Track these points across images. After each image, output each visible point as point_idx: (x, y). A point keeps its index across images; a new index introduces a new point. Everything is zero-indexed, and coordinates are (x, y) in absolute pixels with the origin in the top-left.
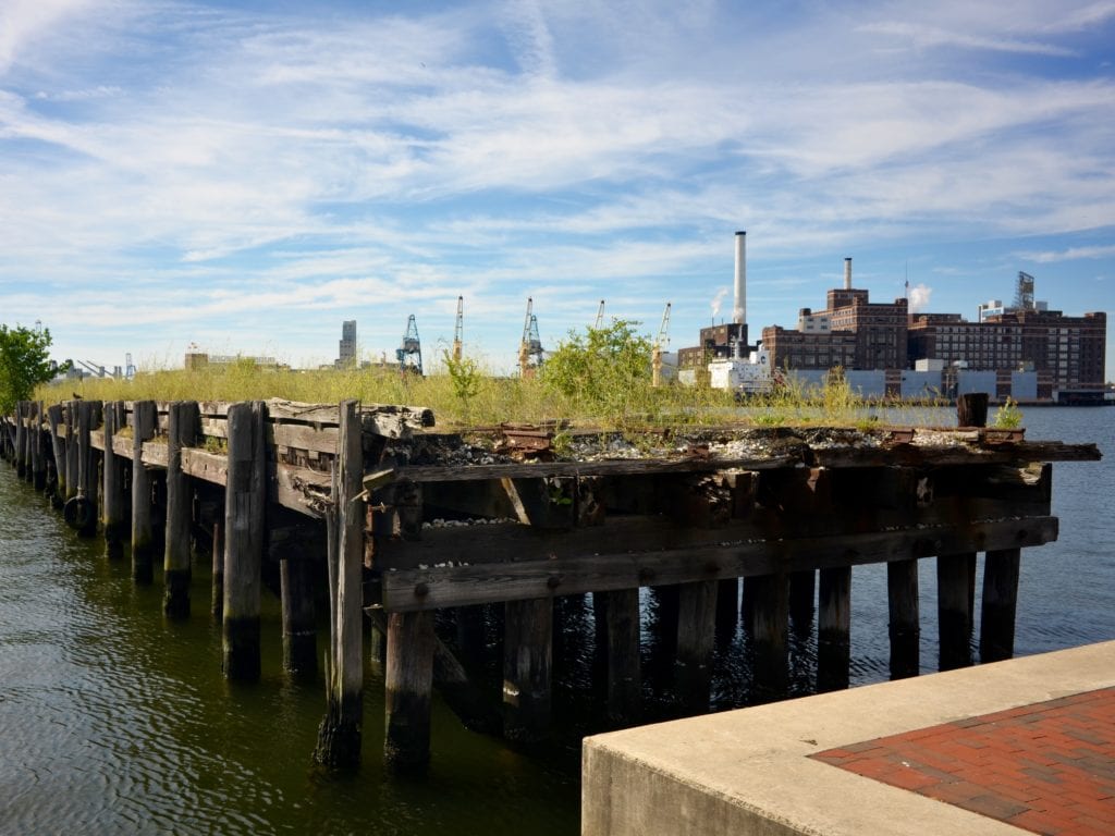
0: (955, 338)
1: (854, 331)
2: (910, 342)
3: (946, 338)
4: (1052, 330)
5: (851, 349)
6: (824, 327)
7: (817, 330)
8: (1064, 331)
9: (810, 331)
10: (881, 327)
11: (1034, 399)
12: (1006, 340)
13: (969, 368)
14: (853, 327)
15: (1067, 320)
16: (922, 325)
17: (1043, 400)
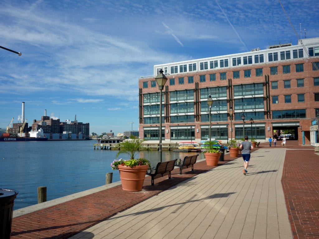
0: (67, 127)
1: (51, 125)
2: (60, 127)
3: (66, 127)
4: (82, 126)
5: (50, 129)
6: (45, 124)
7: (44, 125)
8: (83, 126)
9: (43, 125)
10: (55, 125)
11: (82, 139)
12: (75, 128)
13: (72, 133)
14: (50, 124)
15: (84, 124)
16: (62, 124)
17: (83, 139)
